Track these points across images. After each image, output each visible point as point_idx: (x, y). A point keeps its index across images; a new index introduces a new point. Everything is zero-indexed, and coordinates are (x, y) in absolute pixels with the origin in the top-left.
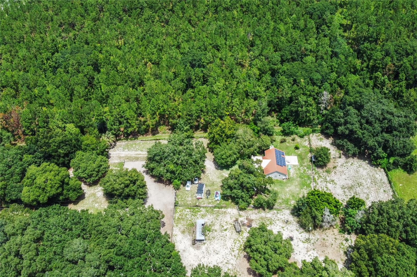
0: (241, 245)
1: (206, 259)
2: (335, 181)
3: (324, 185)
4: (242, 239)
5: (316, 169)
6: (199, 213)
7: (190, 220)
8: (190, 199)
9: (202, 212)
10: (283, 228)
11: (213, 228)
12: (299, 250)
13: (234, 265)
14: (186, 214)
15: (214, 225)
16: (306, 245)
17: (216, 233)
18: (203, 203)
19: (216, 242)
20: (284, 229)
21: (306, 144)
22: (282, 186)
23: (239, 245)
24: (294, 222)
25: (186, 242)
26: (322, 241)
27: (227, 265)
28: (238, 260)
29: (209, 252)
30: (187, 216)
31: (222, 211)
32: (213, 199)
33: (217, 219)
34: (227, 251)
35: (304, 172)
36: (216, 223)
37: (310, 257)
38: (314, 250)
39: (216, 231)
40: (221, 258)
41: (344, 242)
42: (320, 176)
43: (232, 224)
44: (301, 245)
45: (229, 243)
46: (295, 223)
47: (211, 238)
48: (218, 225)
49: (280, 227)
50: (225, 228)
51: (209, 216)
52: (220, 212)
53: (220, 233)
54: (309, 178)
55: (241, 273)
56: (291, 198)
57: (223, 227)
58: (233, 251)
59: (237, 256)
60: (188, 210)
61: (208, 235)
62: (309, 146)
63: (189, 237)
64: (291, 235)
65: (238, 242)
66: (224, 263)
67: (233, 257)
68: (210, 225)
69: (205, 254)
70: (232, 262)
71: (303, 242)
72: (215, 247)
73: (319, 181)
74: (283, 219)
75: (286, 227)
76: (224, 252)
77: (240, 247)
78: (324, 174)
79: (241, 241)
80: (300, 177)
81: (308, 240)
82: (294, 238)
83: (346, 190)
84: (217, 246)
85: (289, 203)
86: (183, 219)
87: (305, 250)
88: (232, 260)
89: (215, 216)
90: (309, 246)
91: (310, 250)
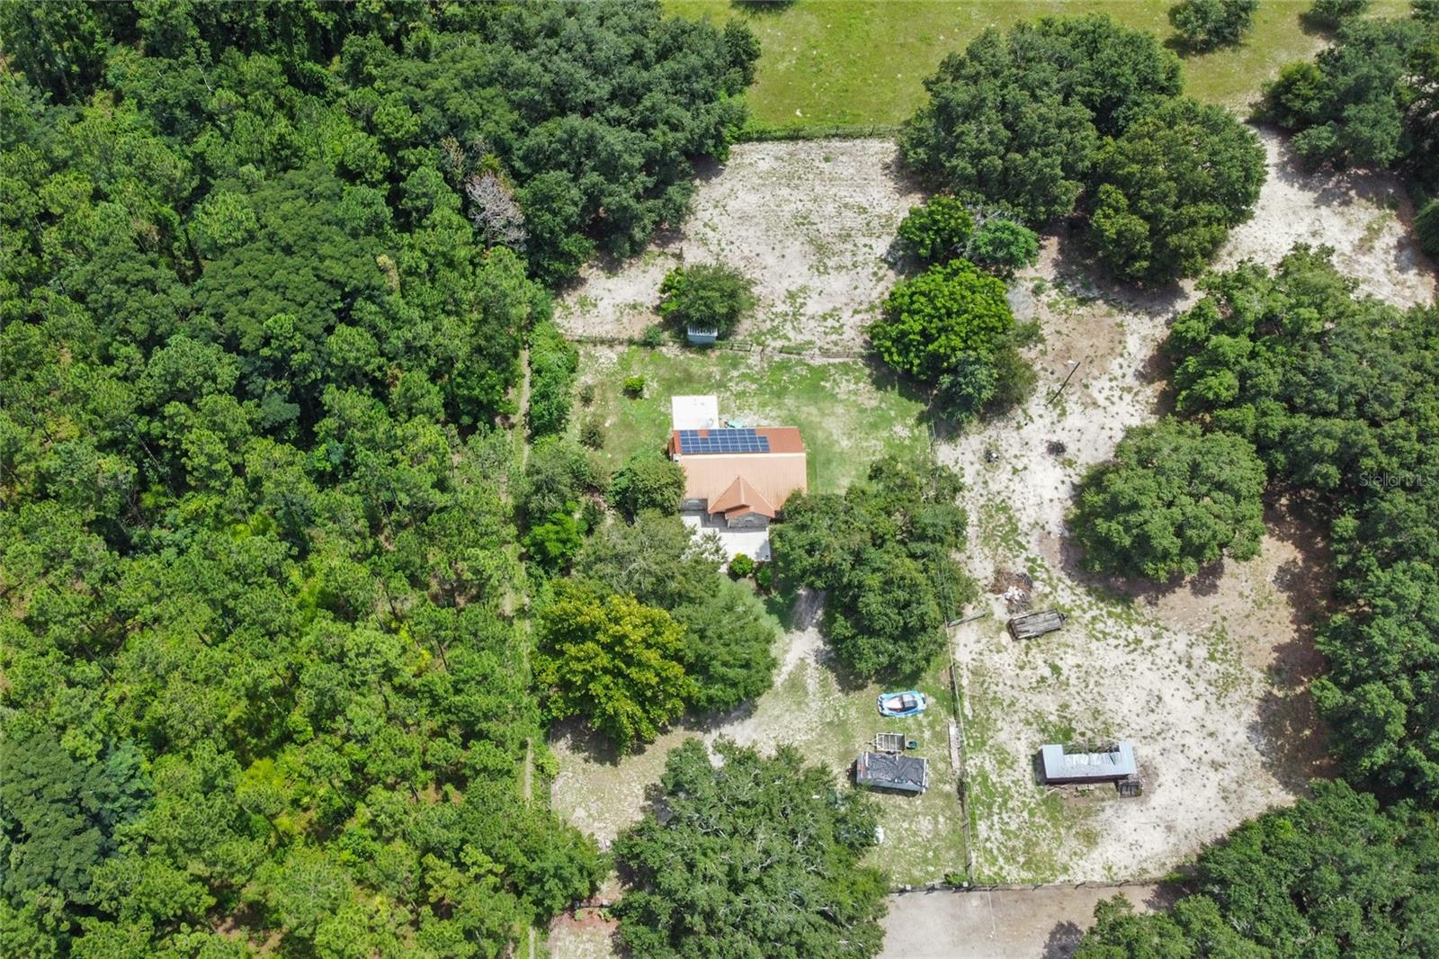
0: (1110, 614)
1: (1189, 740)
2: (793, 288)
3: (812, 323)
4: (1084, 611)
5: (740, 338)
6: (994, 778)
7: (1032, 813)
8: (925, 824)
9: (988, 766)
10: (1015, 471)
11: (1053, 718)
12: (1094, 428)
13: (1193, 638)
14: (1003, 832)
15: (1039, 715)
16: (1072, 406)
17: (1074, 707)
18: (941, 766)
19: (1111, 704)
20: (1020, 467)
21: (607, 356)
22: (829, 461)
23: (1110, 622)
24: (987, 433)
25: (1131, 825)
26: (1049, 357)
27: (1195, 663)
28: (1171, 626)
29: (1157, 728)
30: (1013, 827)
31: (972, 683)
32: (920, 725)
33: (1012, 704)
34: (1143, 664)
35: (754, 381)
36: (1032, 708)
37: (1115, 399)
38: (1086, 386)
39: (1064, 707)
40: (1173, 685)
41: (1043, 298)
42: (773, 331)
43: (1028, 647)
44: (1075, 419)
45: (1110, 656)
46: (991, 432)
47: (1099, 725)
48: (1036, 698)
49: (1017, 479)
50: (1047, 672)
51: (1002, 736)
52: (978, 691)
53: (1073, 690)
54: (784, 367)
55: (1217, 617)
56: (885, 434)
57: (1043, 679)
58: (1138, 641)
59: (1155, 630)
60: (982, 827)
61: (1089, 734)
62: (620, 348)
63: (1109, 812)
64: (1043, 449)
65: (1100, 626)
66: (1191, 674)
67: (1163, 642)
68: (1043, 731)
69: (1168, 744)
70: (1180, 646)
71: (1063, 413)
72: (1137, 708)
73: (796, 338)
74: (977, 466)
75: (1014, 461)
76: (1147, 677)
77: (1119, 616)
78: (760, 315)
79: (1095, 612)
80: (780, 394)
81: (1055, 400)
82: (1054, 439)
83: (830, 264)
84: (1128, 700)
85: (907, 442)
86: (1030, 845)
87: (1090, 411)
88: (1174, 646)
89: (996, 712)
90: (1074, 398)
91: (1089, 396)
